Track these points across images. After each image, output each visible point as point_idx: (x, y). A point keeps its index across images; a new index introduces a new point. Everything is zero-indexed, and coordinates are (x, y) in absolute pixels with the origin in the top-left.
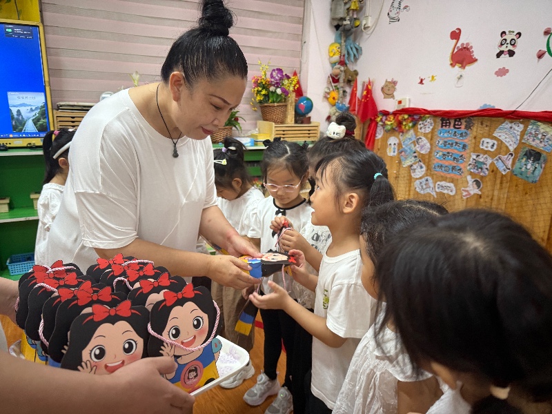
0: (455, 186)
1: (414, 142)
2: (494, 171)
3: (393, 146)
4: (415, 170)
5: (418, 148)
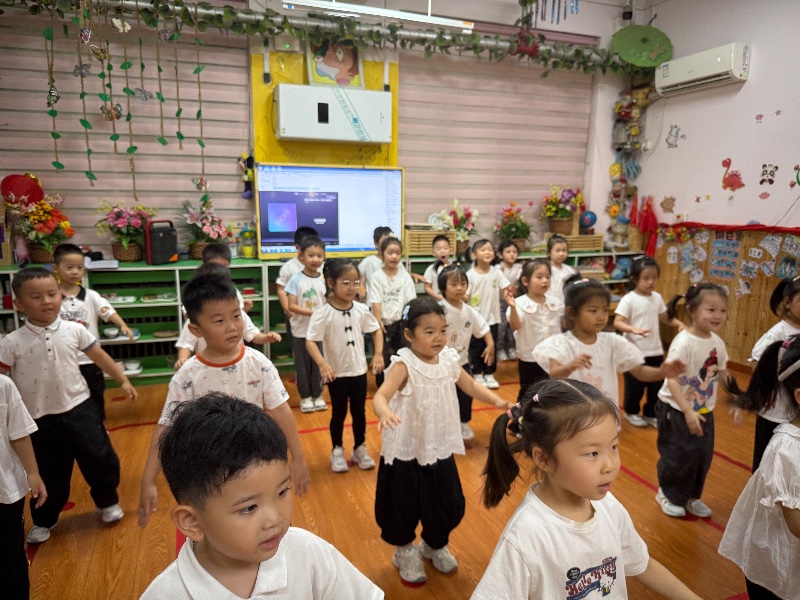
0: (729, 288)
1: (692, 251)
2: (761, 274)
3: (672, 255)
4: (693, 276)
5: (696, 256)
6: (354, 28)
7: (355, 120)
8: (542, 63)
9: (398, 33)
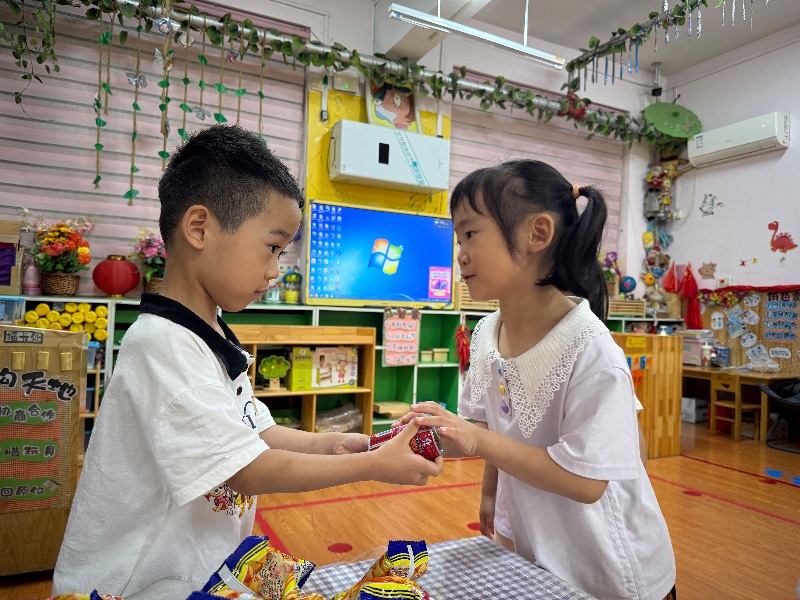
0: (791, 350)
1: (741, 316)
3: (717, 320)
4: (744, 340)
5: (746, 320)
6: (418, 72)
7: (415, 164)
8: (587, 127)
9: (459, 82)
